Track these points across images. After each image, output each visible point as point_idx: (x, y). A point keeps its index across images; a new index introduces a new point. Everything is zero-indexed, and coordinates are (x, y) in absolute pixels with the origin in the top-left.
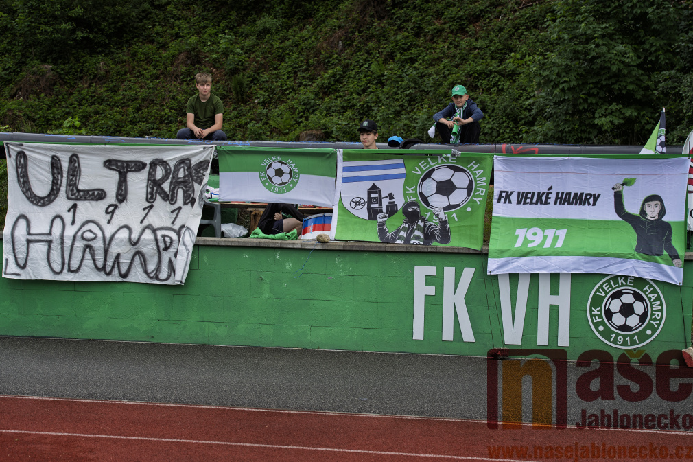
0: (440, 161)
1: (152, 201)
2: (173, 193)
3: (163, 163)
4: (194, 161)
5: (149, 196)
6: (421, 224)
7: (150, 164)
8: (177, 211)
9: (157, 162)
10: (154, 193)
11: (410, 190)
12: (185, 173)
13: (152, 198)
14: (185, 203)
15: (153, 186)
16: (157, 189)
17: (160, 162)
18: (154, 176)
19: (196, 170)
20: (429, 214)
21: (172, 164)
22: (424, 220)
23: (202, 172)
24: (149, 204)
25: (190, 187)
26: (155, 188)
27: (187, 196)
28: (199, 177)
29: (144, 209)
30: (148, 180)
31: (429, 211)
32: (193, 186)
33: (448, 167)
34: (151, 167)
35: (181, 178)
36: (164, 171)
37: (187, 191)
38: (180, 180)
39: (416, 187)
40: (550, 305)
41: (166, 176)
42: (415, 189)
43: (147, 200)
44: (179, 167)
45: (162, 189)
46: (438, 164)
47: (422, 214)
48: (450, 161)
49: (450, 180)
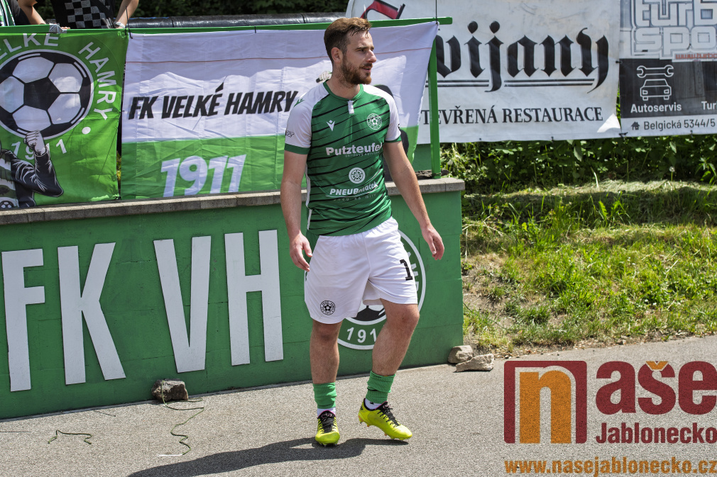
6: (4, 165)
20: (17, 145)
22: (10, 158)
31: (19, 139)
33: (44, 55)
40: (248, 293)
46: (24, 49)
47: (3, 147)
48: (46, 43)
49: (47, 79)
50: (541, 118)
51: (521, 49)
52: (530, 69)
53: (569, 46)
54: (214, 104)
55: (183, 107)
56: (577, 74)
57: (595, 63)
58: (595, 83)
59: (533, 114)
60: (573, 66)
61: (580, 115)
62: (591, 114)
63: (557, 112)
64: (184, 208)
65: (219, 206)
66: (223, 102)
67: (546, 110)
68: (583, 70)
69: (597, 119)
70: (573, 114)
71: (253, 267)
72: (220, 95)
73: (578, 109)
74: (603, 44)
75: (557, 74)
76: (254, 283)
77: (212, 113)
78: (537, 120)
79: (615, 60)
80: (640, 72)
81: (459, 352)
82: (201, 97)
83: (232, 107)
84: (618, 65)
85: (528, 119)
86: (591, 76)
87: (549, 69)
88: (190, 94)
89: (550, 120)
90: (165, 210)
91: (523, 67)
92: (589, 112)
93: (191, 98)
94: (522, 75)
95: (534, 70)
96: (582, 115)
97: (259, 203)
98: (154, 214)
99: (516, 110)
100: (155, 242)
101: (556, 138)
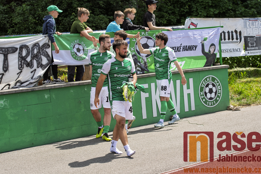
0: (142, 35)
1: (22, 69)
2: (31, 62)
3: (26, 47)
4: (41, 44)
5: (20, 66)
6: (139, 64)
7: (20, 48)
8: (34, 72)
9: (23, 47)
10: (22, 64)
11: (132, 49)
12: (37, 51)
13: (21, 67)
14: (38, 67)
15: (21, 60)
16: (24, 61)
17: (25, 46)
18: (22, 54)
19: (42, 49)
20: (141, 59)
21: (30, 47)
22: (140, 62)
23: (45, 49)
24: (20, 71)
25: (40, 58)
26: (23, 61)
27: (39, 63)
28: (44, 52)
29: (18, 74)
30: (19, 57)
31: (141, 58)
32: (41, 57)
33: (146, 37)
34: (20, 50)
35: (35, 54)
36: (26, 51)
37: (38, 60)
38: (35, 55)
39: (134, 47)
40: (188, 94)
41: (28, 54)
42: (134, 48)
43: (19, 68)
44: (34, 48)
45: (27, 61)
46: (142, 36)
47: (138, 60)
48: (146, 34)
49: (146, 43)
50: (228, 51)
51: (223, 34)
52: (225, 39)
53: (233, 33)
54: (180, 49)
55: (174, 49)
56: (235, 40)
57: (239, 37)
58: (239, 42)
59: (226, 50)
60: (234, 38)
62: (238, 50)
63: (231, 49)
66: (182, 48)
67: (229, 49)
68: (236, 39)
69: (240, 51)
70: (235, 50)
71: (188, 88)
72: (181, 46)
74: (240, 32)
75: (231, 40)
76: (189, 91)
77: (180, 51)
78: (228, 52)
79: (243, 36)
80: (249, 39)
81: (230, 107)
82: (178, 47)
84: (244, 38)
85: (225, 52)
87: (229, 39)
88: (175, 46)
89: (230, 52)
91: (223, 38)
92: (238, 49)
93: (176, 47)
94: (223, 41)
95: (226, 39)
96: (237, 51)
97: (190, 71)
99: (223, 49)
101: (232, 56)
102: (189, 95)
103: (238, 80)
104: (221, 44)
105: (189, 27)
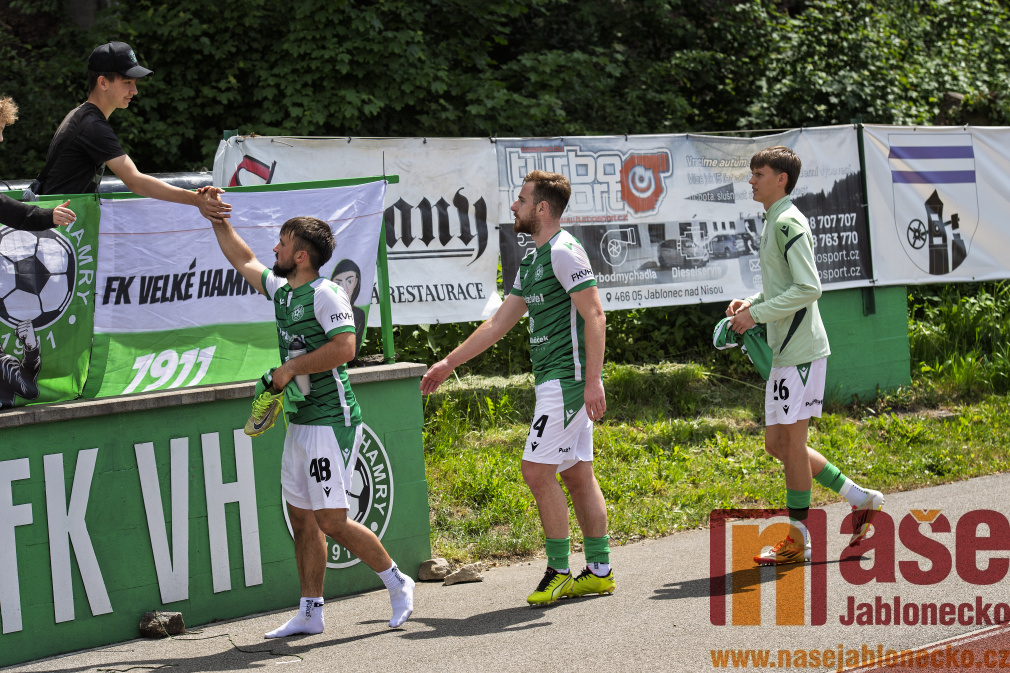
20: (7, 336)
49: (34, 256)
50: (424, 298)
51: (397, 213)
52: (407, 239)
53: (445, 209)
54: (189, 285)
55: (159, 289)
56: (456, 243)
57: (474, 231)
59: (415, 292)
60: (451, 234)
61: (463, 292)
62: (473, 291)
63: (439, 288)
64: (166, 404)
65: (199, 400)
66: (196, 280)
67: (427, 287)
69: (480, 297)
70: (456, 291)
71: (230, 475)
72: (193, 274)
73: (460, 286)
74: (481, 206)
75: (436, 244)
76: (231, 492)
77: (188, 296)
78: (421, 300)
79: (494, 226)
80: (521, 239)
81: (433, 567)
82: (176, 276)
83: (204, 288)
84: (498, 231)
85: (411, 298)
86: (470, 246)
87: (427, 238)
88: (165, 274)
89: (434, 300)
90: (148, 407)
91: (400, 236)
92: (470, 286)
93: (167, 277)
94: (399, 246)
95: (412, 239)
96: (465, 293)
97: (237, 396)
98: (139, 412)
99: (398, 288)
100: (136, 446)
101: (444, 321)
102: (233, 510)
103: (471, 437)
104: (389, 261)
105: (235, 180)
